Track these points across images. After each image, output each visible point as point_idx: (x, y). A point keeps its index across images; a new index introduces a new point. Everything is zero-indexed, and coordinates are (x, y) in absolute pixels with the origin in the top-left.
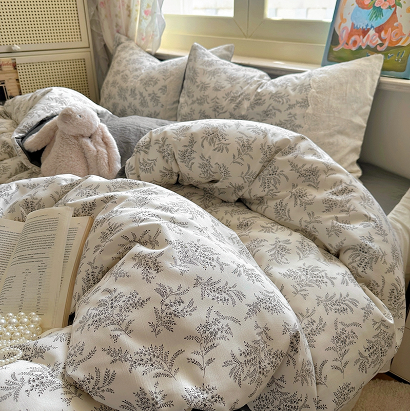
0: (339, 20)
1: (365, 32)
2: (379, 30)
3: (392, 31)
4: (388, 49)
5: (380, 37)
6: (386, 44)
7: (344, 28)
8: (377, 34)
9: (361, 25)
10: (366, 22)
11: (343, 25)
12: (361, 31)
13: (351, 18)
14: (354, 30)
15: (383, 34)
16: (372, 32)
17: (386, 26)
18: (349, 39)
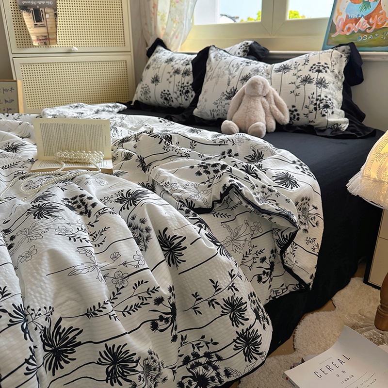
0: (336, 14)
1: (357, 21)
2: (367, 18)
3: (378, 17)
4: (375, 30)
5: (368, 23)
6: (374, 27)
7: (340, 20)
8: (366, 21)
9: (354, 15)
10: (358, 13)
11: (339, 17)
12: (354, 20)
13: (346, 12)
14: (348, 20)
15: (371, 20)
16: (362, 20)
17: (374, 14)
18: (344, 28)
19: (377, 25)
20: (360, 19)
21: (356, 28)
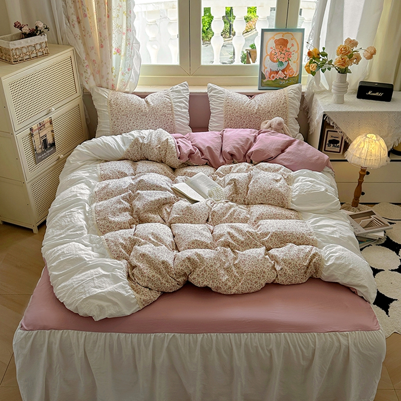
0: (263, 68)
1: (277, 72)
2: (283, 71)
4: (289, 78)
5: (284, 74)
6: (288, 77)
7: (267, 71)
9: (275, 69)
10: (277, 68)
15: (285, 72)
16: (280, 72)
17: (286, 69)
18: (270, 76)
19: (289, 75)
20: (279, 71)
21: (277, 76)
